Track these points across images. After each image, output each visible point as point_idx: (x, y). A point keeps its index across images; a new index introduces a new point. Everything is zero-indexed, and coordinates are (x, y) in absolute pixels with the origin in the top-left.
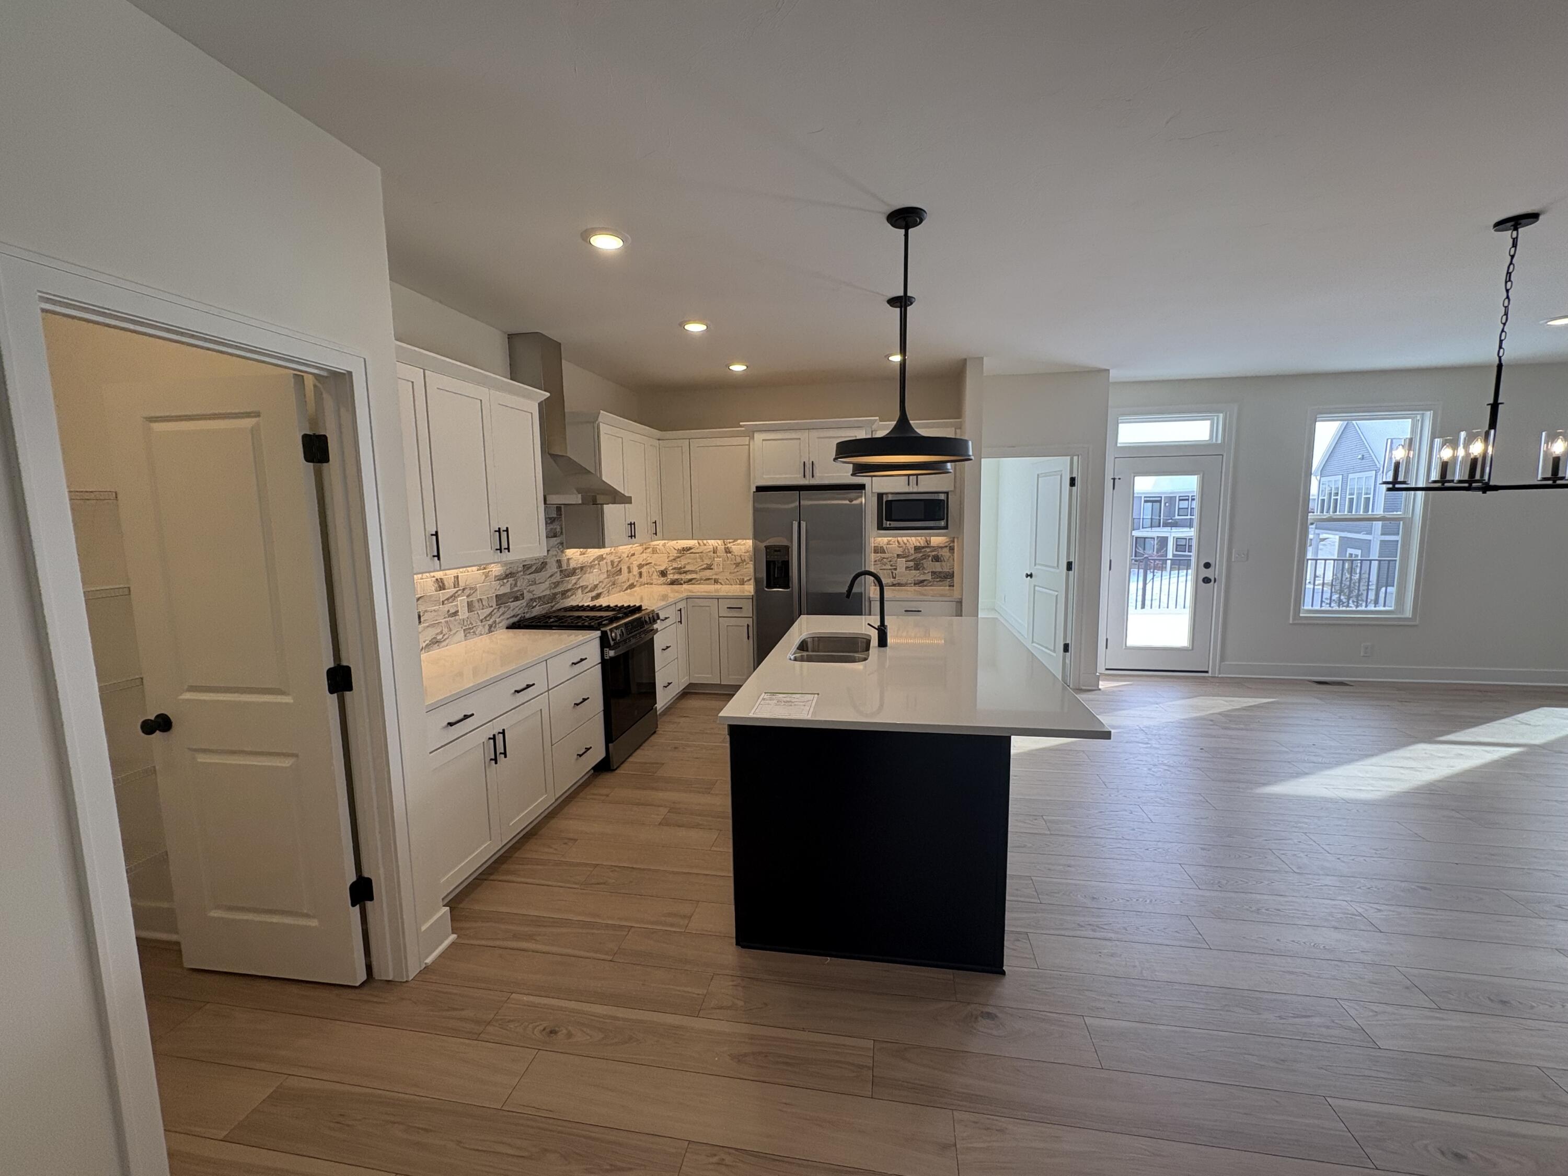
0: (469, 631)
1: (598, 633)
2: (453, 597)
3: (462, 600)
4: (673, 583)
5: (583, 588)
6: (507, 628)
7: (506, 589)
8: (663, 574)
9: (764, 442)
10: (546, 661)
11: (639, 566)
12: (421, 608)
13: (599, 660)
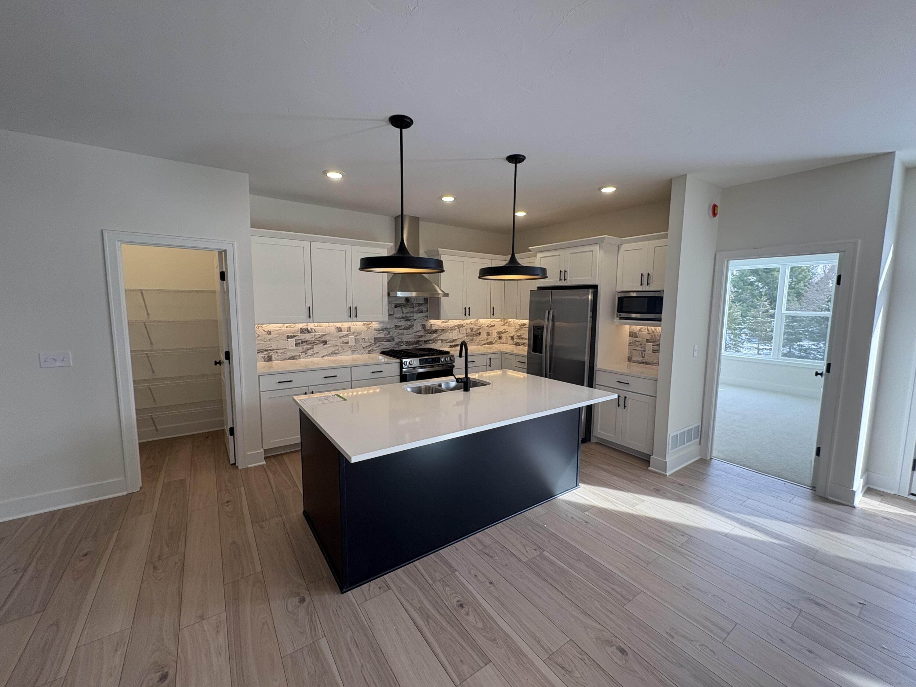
6: (380, 354)
9: (542, 259)
10: (351, 367)
11: (499, 333)
12: (327, 338)
13: (399, 374)
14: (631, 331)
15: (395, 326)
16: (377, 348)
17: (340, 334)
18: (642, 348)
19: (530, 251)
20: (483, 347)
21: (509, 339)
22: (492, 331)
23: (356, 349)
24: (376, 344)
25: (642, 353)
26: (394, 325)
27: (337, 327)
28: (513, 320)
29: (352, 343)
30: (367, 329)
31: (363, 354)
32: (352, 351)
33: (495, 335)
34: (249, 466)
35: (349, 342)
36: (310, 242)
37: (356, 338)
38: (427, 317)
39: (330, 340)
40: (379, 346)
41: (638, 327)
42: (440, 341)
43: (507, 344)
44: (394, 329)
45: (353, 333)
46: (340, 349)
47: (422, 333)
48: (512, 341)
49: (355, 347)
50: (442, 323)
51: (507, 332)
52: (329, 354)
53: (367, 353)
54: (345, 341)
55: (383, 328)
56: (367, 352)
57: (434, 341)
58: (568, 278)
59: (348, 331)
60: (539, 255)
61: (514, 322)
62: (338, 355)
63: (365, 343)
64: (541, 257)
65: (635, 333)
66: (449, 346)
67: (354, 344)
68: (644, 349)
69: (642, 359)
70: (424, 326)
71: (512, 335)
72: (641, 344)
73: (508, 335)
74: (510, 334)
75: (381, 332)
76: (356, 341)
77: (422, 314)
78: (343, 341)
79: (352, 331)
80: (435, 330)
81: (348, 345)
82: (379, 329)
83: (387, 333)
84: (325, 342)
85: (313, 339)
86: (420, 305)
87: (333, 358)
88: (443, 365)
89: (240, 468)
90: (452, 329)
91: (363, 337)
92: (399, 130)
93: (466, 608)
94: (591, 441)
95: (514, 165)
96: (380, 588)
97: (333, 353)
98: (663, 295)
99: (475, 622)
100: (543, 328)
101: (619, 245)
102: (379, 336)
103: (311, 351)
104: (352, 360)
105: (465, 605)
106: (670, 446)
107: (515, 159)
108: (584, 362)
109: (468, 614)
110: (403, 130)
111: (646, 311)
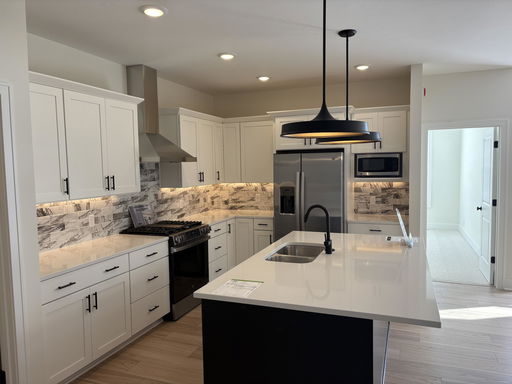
0: (94, 234)
1: (167, 238)
2: (86, 215)
3: (91, 217)
4: (232, 208)
5: (172, 210)
6: (121, 233)
7: (120, 210)
8: (226, 202)
10: (129, 253)
12: (65, 220)
13: (168, 254)
14: (356, 186)
16: (116, 227)
17: (79, 213)
20: (202, 214)
21: (223, 204)
22: (207, 196)
23: (96, 231)
24: (115, 221)
25: (367, 205)
27: (76, 205)
29: (92, 224)
30: (106, 204)
31: (103, 237)
32: (92, 234)
35: (88, 223)
36: (63, 89)
37: (96, 216)
39: (68, 223)
40: (118, 224)
42: (170, 212)
43: (220, 209)
44: (131, 202)
46: (80, 233)
47: (155, 204)
48: (226, 205)
49: (95, 229)
51: (221, 196)
52: (68, 242)
53: (107, 234)
54: (85, 223)
59: (87, 209)
63: (104, 222)
65: (360, 188)
66: (177, 217)
68: (368, 202)
69: (367, 209)
70: (156, 195)
72: (365, 198)
75: (119, 206)
76: (96, 220)
77: (155, 181)
78: (82, 223)
79: (92, 207)
80: (166, 199)
81: (88, 226)
82: (117, 203)
83: (125, 207)
84: (63, 227)
85: (49, 224)
86: (152, 171)
87: (73, 246)
91: (102, 214)
95: (346, 38)
97: (73, 240)
102: (117, 211)
103: (47, 240)
107: (349, 33)
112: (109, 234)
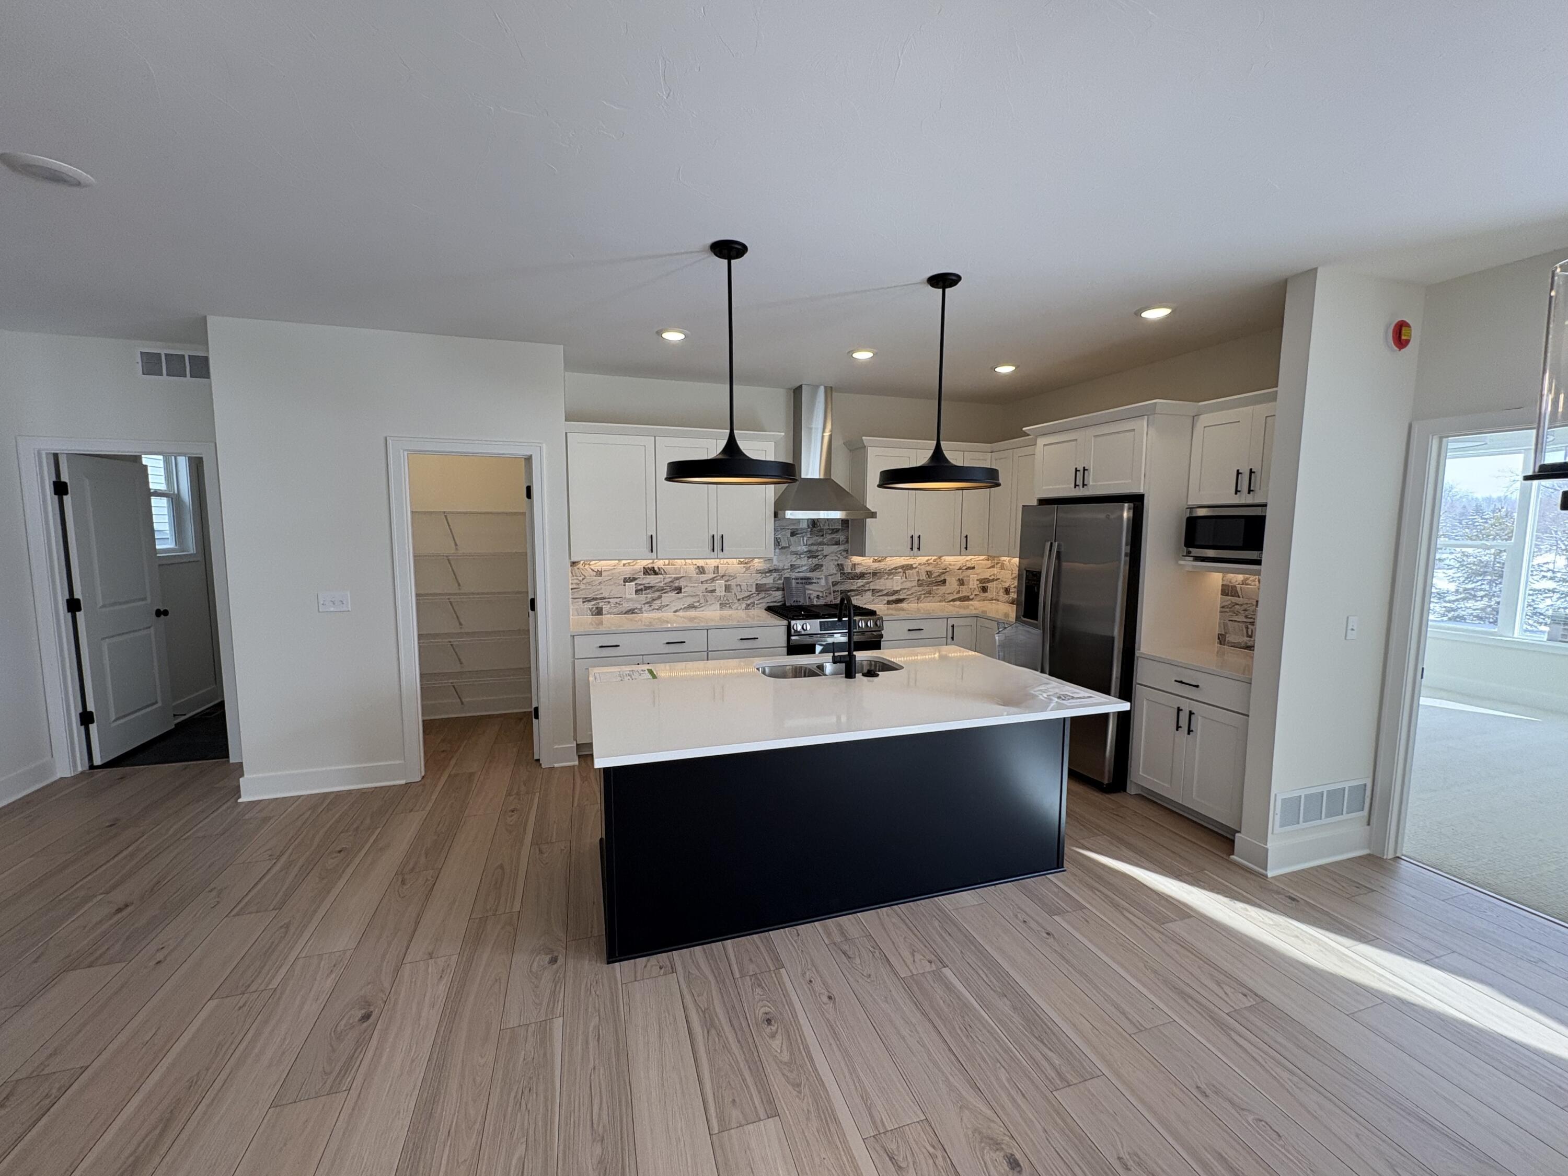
0: (724, 605)
2: (712, 580)
3: (720, 584)
6: (770, 609)
7: (769, 580)
9: (1046, 447)
10: (708, 630)
11: (981, 581)
12: (682, 583)
13: (785, 645)
14: (1224, 583)
15: (791, 565)
16: (761, 601)
17: (704, 577)
18: (1246, 617)
19: (1027, 435)
20: (950, 605)
21: (1001, 593)
22: (969, 577)
23: (727, 602)
24: (759, 594)
25: (1247, 628)
26: (789, 565)
27: (698, 567)
28: (1009, 558)
29: (720, 592)
30: (744, 569)
31: (737, 609)
32: (720, 604)
33: (973, 583)
34: (556, 765)
35: (715, 590)
36: (655, 437)
37: (727, 583)
38: (846, 551)
39: (687, 586)
40: (764, 598)
41: (1240, 577)
42: (869, 593)
43: (998, 600)
44: (789, 570)
45: (723, 576)
46: (702, 601)
47: (838, 578)
48: (1007, 596)
49: (725, 599)
50: (873, 562)
51: (999, 579)
52: (685, 608)
53: (743, 608)
54: (710, 589)
55: (771, 568)
56: (744, 606)
57: (859, 592)
58: (1090, 481)
59: (714, 573)
60: (1041, 442)
61: (1009, 561)
62: (698, 610)
63: (741, 592)
64: (1045, 445)
65: (1234, 587)
66: (885, 602)
67: (724, 593)
68: (1251, 620)
69: (1246, 639)
70: (840, 567)
71: (1007, 585)
72: (1245, 610)
73: (1001, 586)
74: (1003, 584)
75: (768, 574)
76: (728, 588)
77: (837, 546)
78: (706, 589)
79: (721, 572)
80: (861, 573)
81: (714, 594)
82: (764, 570)
83: (778, 577)
84: (679, 590)
85: (662, 585)
86: (835, 531)
87: (692, 613)
88: (863, 633)
89: (543, 766)
90: (892, 572)
91: (738, 581)
92: (726, 261)
93: (774, 1026)
94: (1128, 791)
95: (941, 291)
96: (661, 968)
97: (691, 607)
98: (1266, 513)
99: (779, 1051)
100: (1040, 573)
101: (1194, 417)
102: (764, 581)
103: (658, 602)
104: (720, 619)
105: (775, 1022)
106: (1278, 818)
107: (943, 281)
108: (1113, 639)
109: (773, 1036)
110: (733, 261)
111: (1241, 544)
112: (746, 609)
